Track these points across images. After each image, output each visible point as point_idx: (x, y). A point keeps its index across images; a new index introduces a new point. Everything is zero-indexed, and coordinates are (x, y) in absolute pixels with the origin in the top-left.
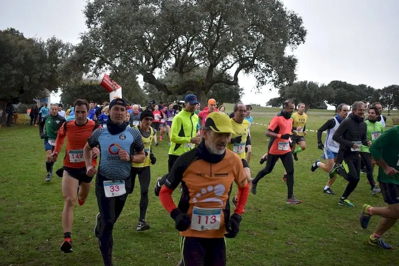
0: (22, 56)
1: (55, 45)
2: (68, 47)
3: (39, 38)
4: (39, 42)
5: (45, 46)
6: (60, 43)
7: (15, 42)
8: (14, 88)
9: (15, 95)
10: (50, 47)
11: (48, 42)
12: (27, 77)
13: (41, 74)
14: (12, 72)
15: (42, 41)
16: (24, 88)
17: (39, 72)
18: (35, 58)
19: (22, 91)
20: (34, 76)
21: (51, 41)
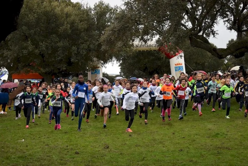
0: (68, 25)
1: (102, 10)
2: (117, 11)
3: (86, 4)
4: (85, 8)
5: (92, 12)
6: (107, 7)
7: (61, 11)
8: (61, 60)
9: (64, 67)
10: (97, 13)
11: (95, 7)
12: (74, 48)
13: (88, 43)
14: (59, 44)
15: (88, 7)
16: (72, 60)
17: (86, 41)
18: (82, 26)
19: (70, 63)
20: (82, 46)
21: (98, 6)
